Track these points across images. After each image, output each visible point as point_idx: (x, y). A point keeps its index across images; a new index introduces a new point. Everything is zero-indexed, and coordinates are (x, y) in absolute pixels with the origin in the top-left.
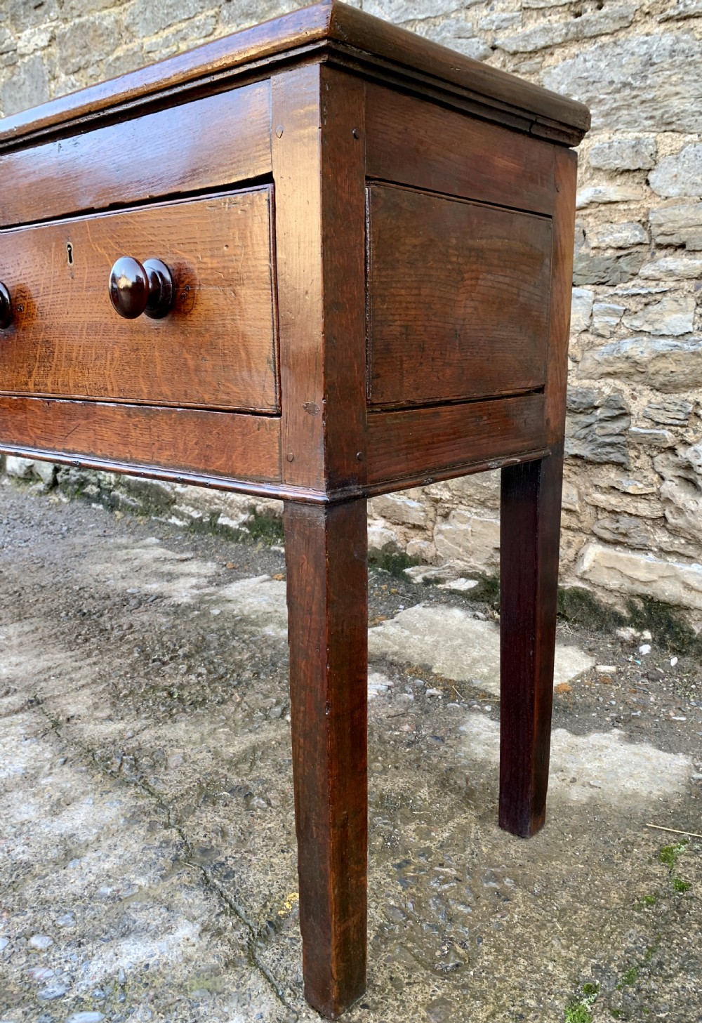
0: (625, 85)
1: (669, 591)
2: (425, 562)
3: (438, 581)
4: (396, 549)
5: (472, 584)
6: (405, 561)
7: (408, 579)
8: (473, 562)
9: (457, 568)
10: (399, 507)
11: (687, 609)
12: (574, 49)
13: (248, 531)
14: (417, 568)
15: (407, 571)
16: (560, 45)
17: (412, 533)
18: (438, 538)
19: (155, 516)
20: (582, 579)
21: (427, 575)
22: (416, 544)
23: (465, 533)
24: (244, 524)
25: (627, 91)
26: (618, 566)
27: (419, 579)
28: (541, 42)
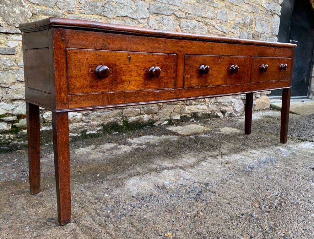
0: (193, 29)
1: (196, 111)
2: (158, 121)
3: (161, 124)
4: (151, 120)
5: (167, 122)
6: (154, 122)
7: (154, 126)
8: (167, 117)
9: (164, 119)
10: (152, 110)
11: (198, 112)
12: (186, 20)
13: (101, 132)
14: (156, 123)
15: (154, 124)
16: (183, 18)
17: (154, 115)
18: (159, 114)
19: (47, 143)
20: (185, 113)
21: (158, 123)
22: (156, 117)
23: (166, 111)
24: (100, 130)
25: (193, 30)
26: (190, 109)
27: (157, 125)
28: (181, 17)
